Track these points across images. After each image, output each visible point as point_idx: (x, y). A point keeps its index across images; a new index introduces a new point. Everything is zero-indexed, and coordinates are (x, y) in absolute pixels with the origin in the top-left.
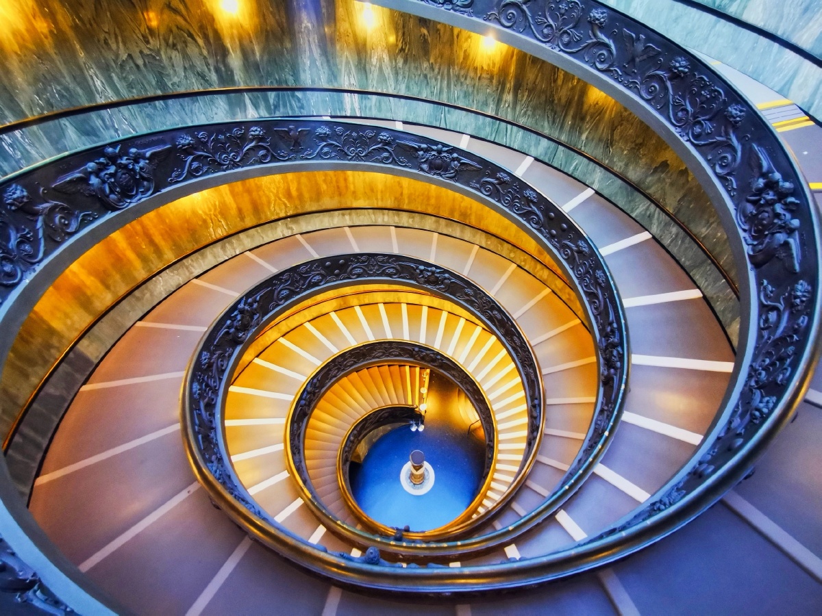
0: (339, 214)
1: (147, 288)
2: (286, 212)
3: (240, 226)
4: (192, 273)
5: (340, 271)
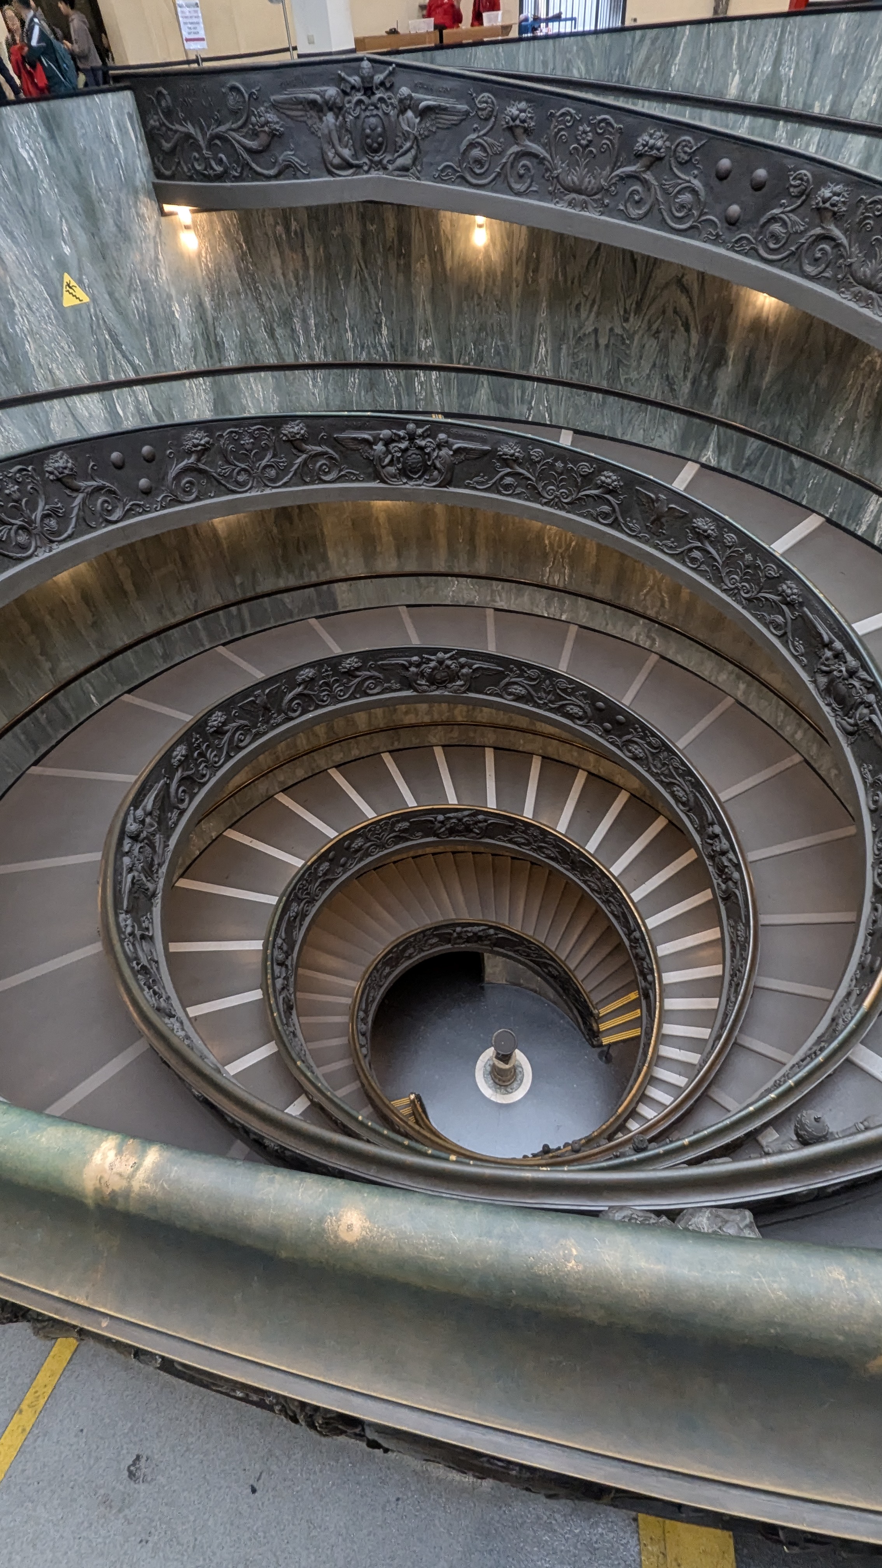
0: (732, 672)
1: (436, 582)
2: (658, 613)
3: (586, 589)
4: (494, 601)
5: (613, 729)
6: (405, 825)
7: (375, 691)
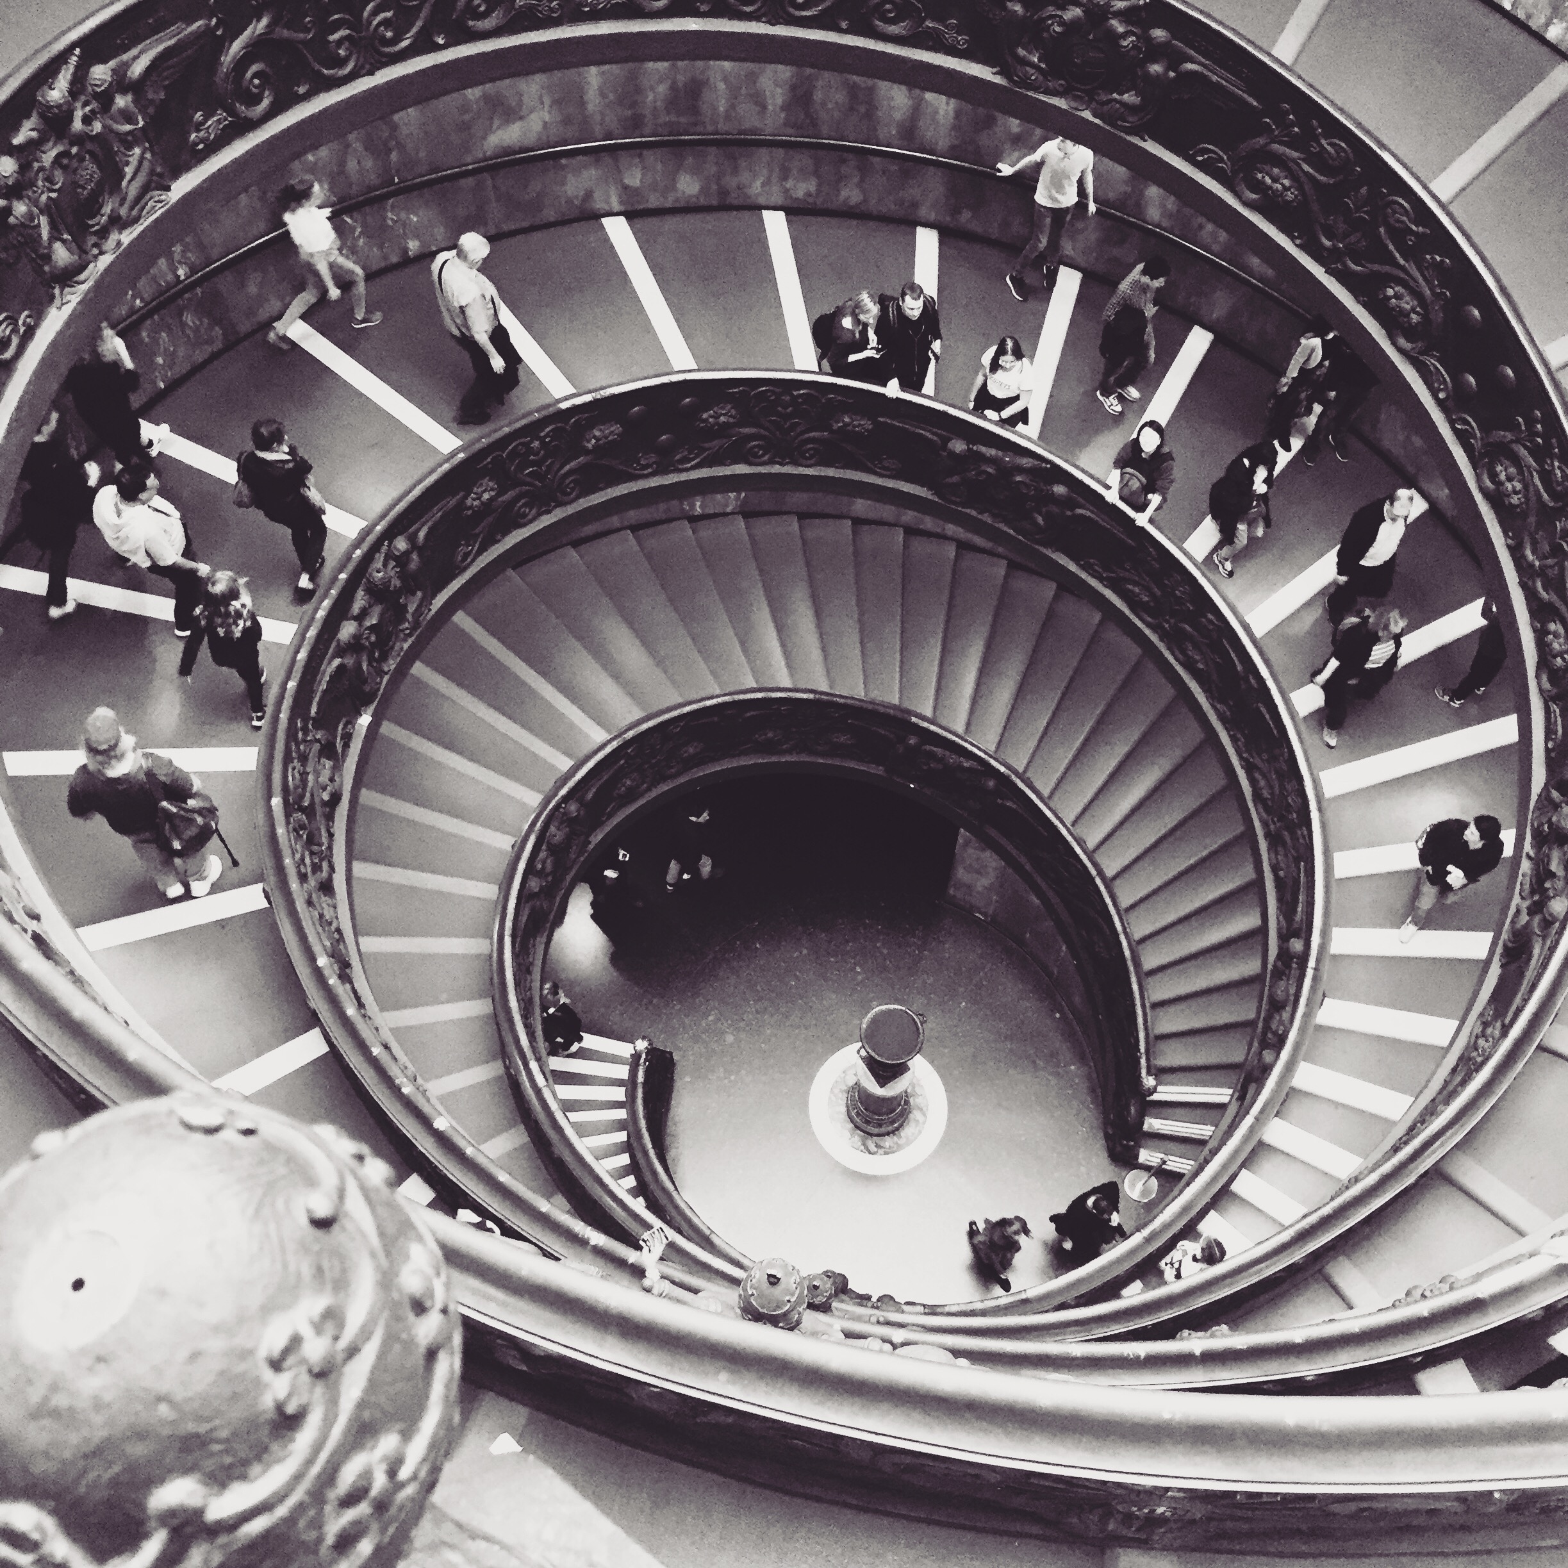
6: (864, 424)
7: (893, 29)
